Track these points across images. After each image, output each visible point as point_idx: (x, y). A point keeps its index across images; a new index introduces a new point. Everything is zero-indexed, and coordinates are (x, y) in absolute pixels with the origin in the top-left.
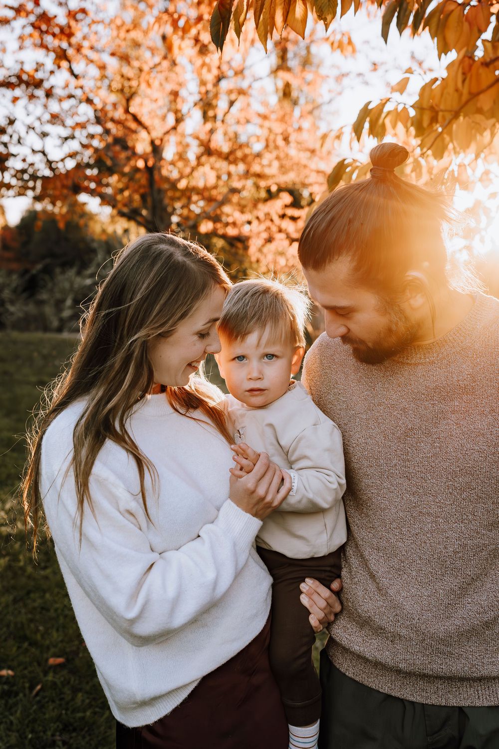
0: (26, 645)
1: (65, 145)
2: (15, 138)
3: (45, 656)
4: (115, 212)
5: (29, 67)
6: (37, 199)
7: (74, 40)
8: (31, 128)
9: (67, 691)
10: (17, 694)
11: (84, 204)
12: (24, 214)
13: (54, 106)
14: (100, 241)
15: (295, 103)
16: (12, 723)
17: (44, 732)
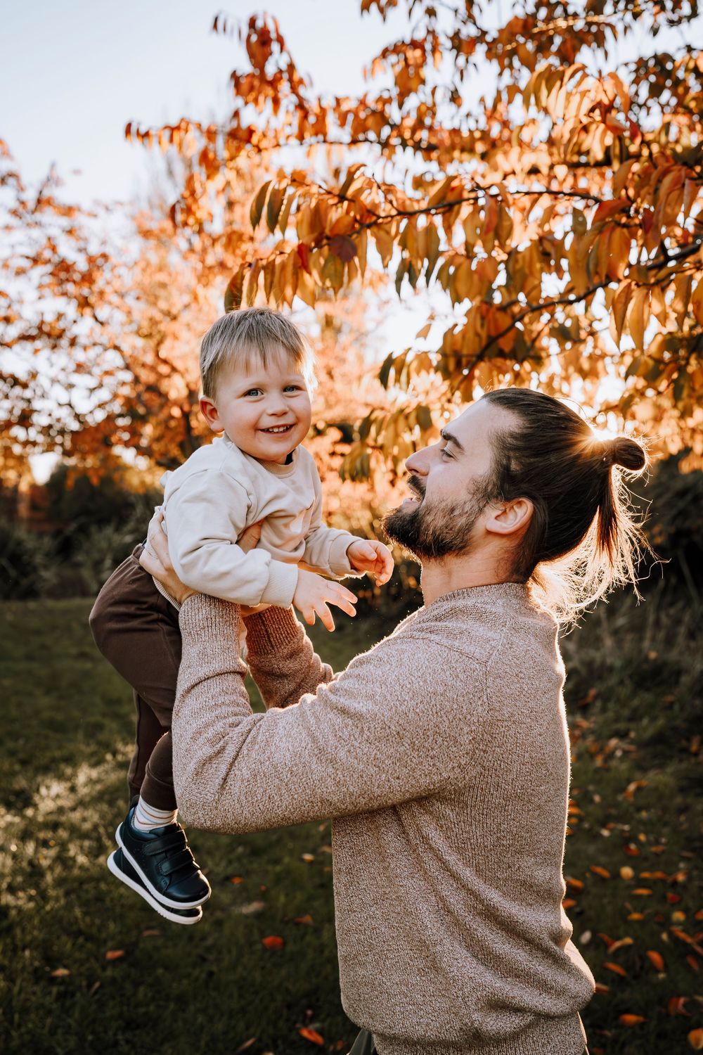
0: (81, 940)
1: (93, 396)
2: (39, 392)
3: (102, 950)
4: (153, 462)
5: (49, 318)
6: (67, 453)
7: (96, 288)
8: (54, 381)
9: (128, 986)
10: (73, 995)
11: (118, 457)
12: (54, 469)
13: (80, 356)
14: (137, 496)
15: (338, 331)
16: (69, 1026)
17: (106, 1032)
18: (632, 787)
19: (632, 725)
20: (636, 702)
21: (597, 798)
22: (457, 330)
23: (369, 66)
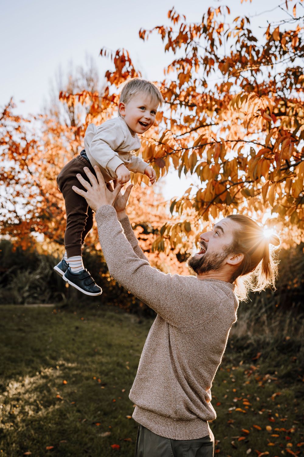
7: (29, 156)
18: (274, 395)
19: (276, 369)
20: (279, 359)
21: (258, 399)
22: (203, 191)
23: (167, 69)
